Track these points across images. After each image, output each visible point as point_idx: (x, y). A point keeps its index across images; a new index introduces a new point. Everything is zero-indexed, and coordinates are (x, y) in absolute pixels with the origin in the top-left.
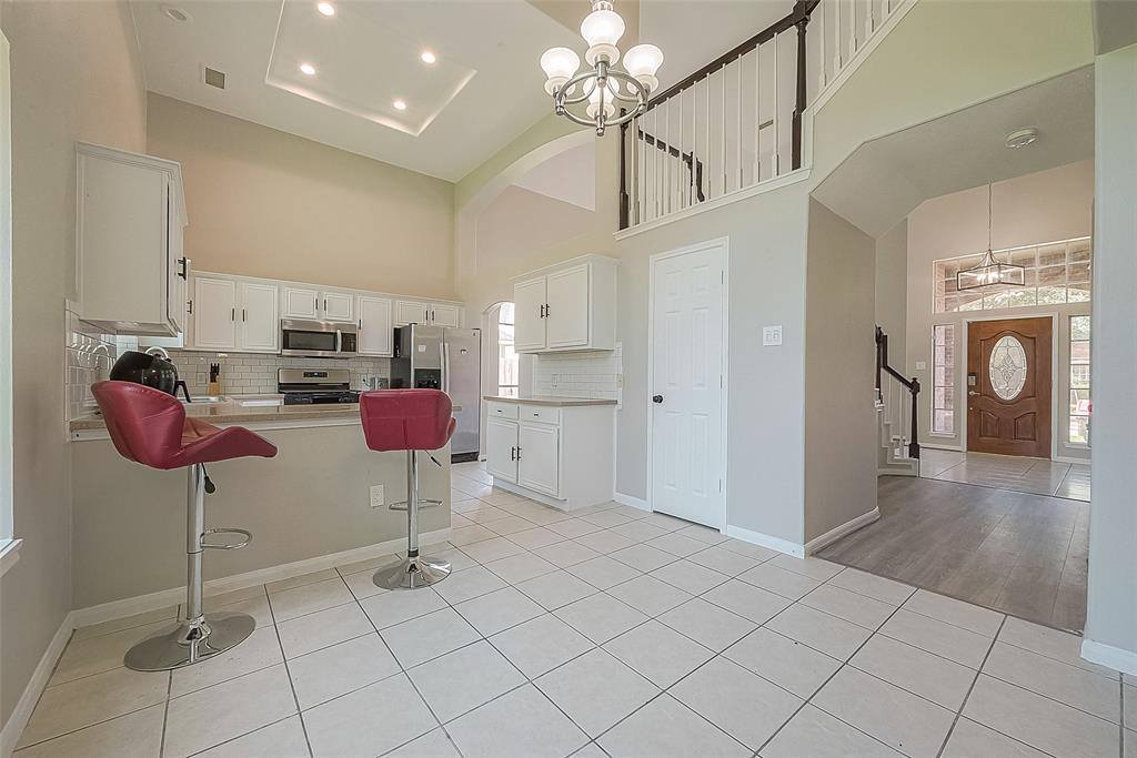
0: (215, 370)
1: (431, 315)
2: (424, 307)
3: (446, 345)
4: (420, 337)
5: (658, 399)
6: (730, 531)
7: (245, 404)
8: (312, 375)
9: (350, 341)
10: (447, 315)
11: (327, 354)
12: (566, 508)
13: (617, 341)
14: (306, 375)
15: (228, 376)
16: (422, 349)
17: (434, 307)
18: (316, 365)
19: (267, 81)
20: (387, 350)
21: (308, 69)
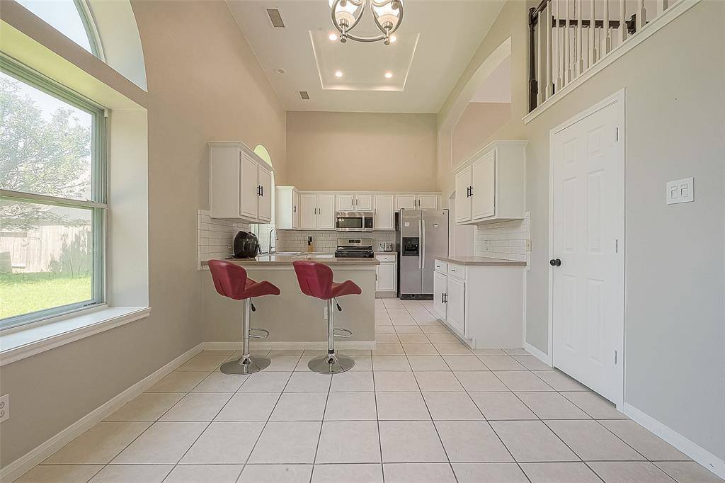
0: (310, 240)
1: (417, 203)
2: (414, 197)
3: (423, 221)
4: (406, 217)
5: (556, 263)
6: (625, 408)
7: (318, 256)
8: (353, 241)
9: (369, 222)
10: (429, 202)
11: (356, 229)
12: (472, 345)
13: (526, 211)
14: (350, 241)
15: (315, 243)
16: (407, 224)
17: (420, 197)
18: (355, 236)
19: (323, 89)
20: (392, 227)
21: (339, 74)
